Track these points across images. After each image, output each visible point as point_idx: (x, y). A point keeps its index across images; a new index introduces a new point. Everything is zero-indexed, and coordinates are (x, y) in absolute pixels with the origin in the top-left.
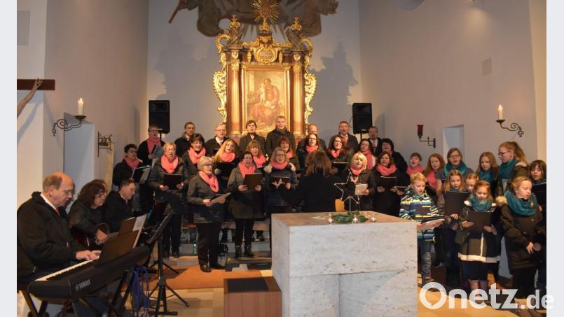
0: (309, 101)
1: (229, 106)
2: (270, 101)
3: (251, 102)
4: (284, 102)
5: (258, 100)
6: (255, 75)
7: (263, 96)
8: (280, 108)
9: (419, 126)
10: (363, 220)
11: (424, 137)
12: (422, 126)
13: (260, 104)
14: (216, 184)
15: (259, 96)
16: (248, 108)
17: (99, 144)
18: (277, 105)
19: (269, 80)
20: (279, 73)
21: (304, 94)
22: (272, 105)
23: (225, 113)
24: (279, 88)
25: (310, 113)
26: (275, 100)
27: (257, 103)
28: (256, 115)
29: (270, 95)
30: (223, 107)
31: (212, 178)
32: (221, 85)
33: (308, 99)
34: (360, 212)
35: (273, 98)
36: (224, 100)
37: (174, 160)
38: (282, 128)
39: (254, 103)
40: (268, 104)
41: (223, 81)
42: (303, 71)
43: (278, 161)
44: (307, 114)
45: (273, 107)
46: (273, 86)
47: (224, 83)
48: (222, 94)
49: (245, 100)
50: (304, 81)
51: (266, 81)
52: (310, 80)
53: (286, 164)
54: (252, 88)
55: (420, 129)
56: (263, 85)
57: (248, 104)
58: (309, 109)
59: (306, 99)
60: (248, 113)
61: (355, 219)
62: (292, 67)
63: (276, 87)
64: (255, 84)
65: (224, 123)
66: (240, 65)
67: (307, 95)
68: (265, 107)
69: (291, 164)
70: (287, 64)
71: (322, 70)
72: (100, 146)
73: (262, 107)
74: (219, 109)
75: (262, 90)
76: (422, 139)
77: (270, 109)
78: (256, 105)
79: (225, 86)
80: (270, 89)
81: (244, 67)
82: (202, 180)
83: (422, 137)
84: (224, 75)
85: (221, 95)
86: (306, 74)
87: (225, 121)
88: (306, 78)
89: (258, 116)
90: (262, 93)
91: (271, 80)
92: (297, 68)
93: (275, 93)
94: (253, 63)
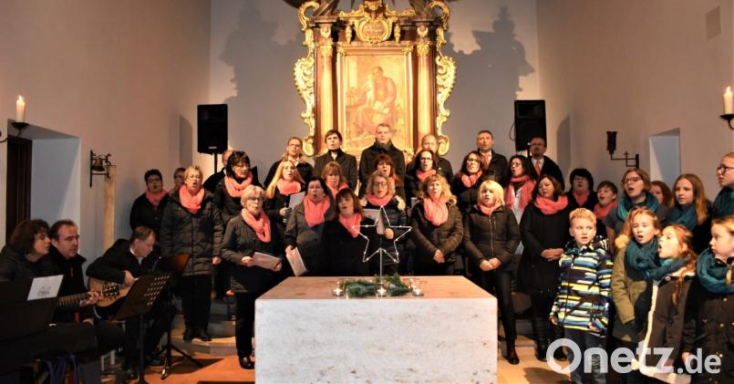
0: (444, 99)
1: (317, 112)
2: (382, 101)
3: (353, 103)
4: (404, 102)
5: (363, 100)
6: (358, 63)
7: (370, 95)
8: (397, 112)
9: (609, 133)
10: (401, 292)
11: (618, 153)
12: (615, 133)
13: (366, 106)
14: (267, 229)
15: (365, 93)
16: (348, 113)
17: (93, 168)
18: (392, 106)
19: (380, 69)
20: (395, 57)
21: (434, 89)
22: (385, 107)
23: (313, 122)
24: (396, 80)
25: (445, 119)
26: (389, 100)
27: (362, 104)
28: (360, 125)
29: (381, 93)
30: (308, 113)
31: (261, 220)
32: (306, 79)
33: (442, 97)
34: (402, 278)
35: (386, 97)
36: (310, 103)
37: (197, 192)
38: (385, 142)
39: (357, 106)
40: (378, 105)
41: (308, 73)
42: (433, 53)
43: (376, 193)
44: (440, 121)
45: (387, 111)
46: (386, 79)
47: (310, 76)
48: (308, 92)
49: (343, 101)
50: (434, 69)
51: (375, 71)
52: (444, 66)
53: (389, 198)
54: (354, 83)
55: (612, 138)
56: (370, 76)
57: (347, 107)
58: (444, 113)
59: (439, 97)
60: (348, 120)
61: (382, 291)
62: (415, 47)
63: (391, 80)
64: (358, 75)
65: (310, 137)
66: (335, 48)
67: (440, 90)
68: (374, 111)
69: (398, 198)
70: (408, 43)
71: (475, 52)
72: (94, 172)
73: (369, 111)
74: (303, 115)
75: (370, 84)
76: (614, 156)
77: (382, 113)
78: (361, 108)
79: (312, 80)
80: (382, 83)
81: (340, 50)
82: (245, 223)
83: (615, 152)
84: (311, 64)
85: (305, 95)
86: (438, 58)
87: (312, 134)
88: (438, 63)
89: (364, 125)
90: (369, 90)
91: (383, 68)
92: (423, 48)
93: (390, 88)
94: (355, 44)
